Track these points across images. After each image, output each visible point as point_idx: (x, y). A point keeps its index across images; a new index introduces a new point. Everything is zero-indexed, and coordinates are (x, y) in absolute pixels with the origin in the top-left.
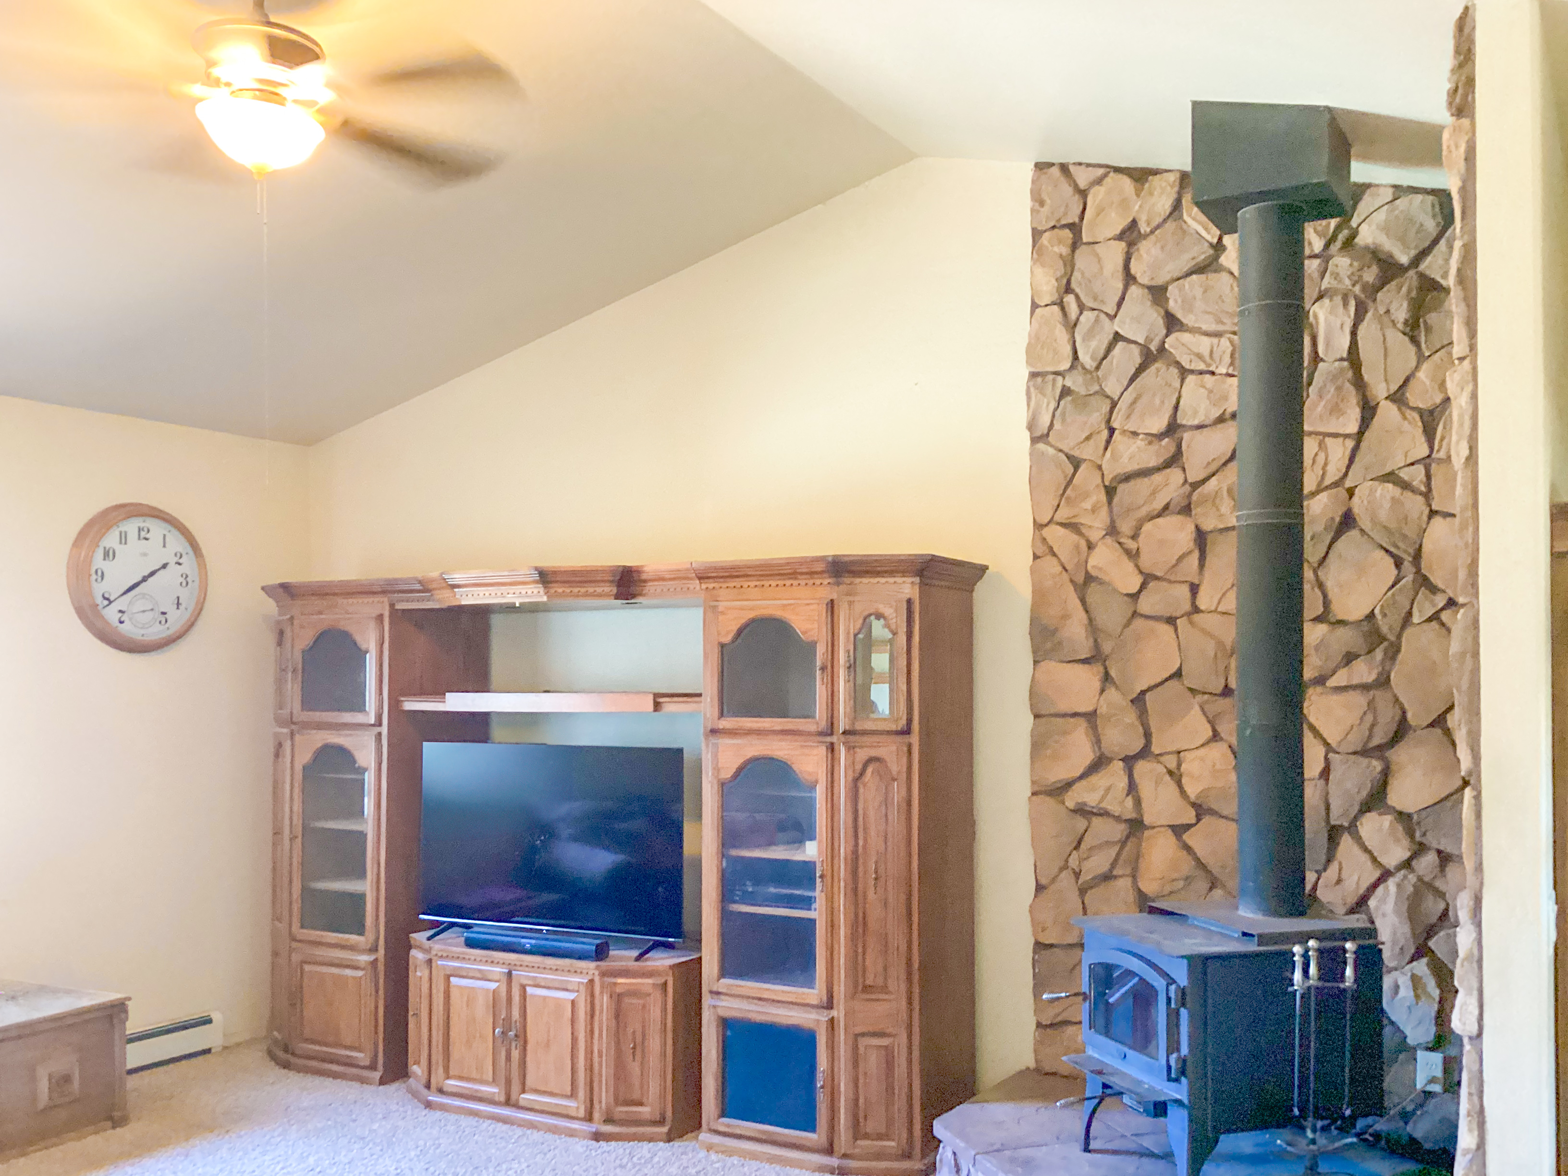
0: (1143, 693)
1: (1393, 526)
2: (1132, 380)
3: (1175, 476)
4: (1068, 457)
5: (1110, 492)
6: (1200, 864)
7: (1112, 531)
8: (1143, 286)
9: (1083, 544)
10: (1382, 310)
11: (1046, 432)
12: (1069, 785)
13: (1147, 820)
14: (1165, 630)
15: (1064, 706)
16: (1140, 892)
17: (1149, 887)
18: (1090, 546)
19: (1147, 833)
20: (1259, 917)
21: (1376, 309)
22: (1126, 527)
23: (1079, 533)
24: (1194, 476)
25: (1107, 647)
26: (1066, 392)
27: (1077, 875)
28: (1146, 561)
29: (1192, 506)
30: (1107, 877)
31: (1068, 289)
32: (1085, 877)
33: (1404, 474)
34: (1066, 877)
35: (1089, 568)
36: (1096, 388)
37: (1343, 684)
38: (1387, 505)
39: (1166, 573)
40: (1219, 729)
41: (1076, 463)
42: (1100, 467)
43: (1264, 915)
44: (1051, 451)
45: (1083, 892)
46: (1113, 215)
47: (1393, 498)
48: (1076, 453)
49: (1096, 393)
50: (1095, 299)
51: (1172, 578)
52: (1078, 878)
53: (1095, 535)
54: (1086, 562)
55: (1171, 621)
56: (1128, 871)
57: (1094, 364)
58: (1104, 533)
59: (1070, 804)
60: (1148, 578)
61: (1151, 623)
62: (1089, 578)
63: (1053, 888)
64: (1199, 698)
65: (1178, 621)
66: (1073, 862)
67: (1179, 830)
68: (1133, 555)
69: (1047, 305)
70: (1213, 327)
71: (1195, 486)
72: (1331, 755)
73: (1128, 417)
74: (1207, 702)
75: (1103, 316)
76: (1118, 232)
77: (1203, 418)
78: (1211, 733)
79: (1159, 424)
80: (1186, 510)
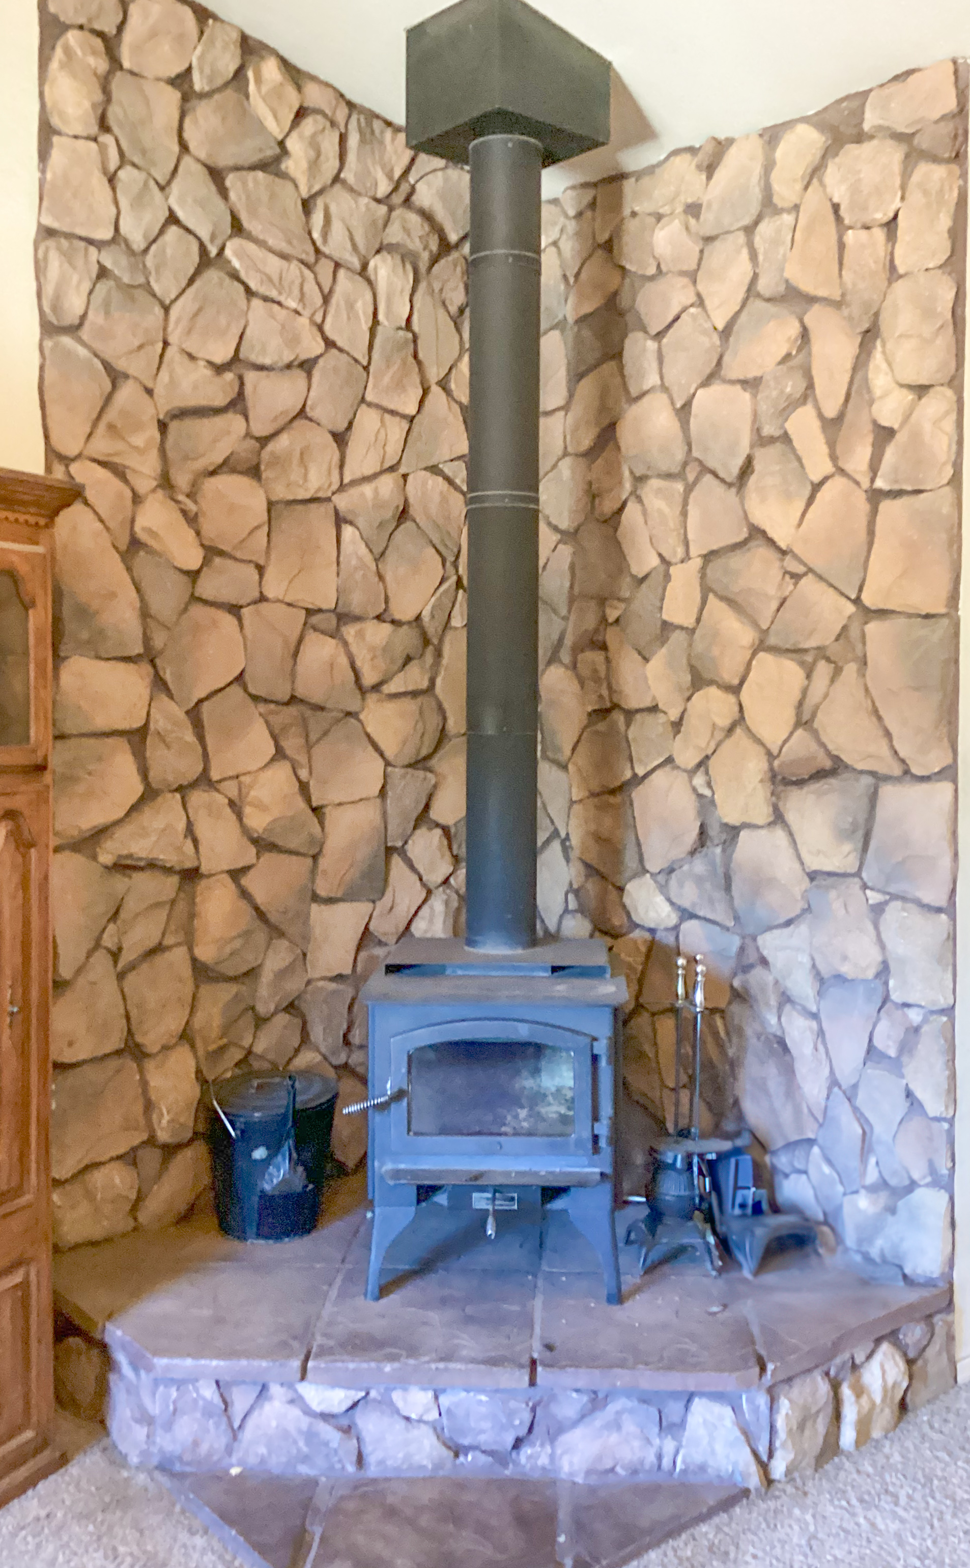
0: (201, 701)
1: (441, 522)
2: (191, 281)
3: (235, 423)
4: (107, 366)
5: (163, 426)
6: (260, 914)
7: (166, 482)
8: (198, 160)
9: (128, 494)
10: (437, 286)
11: (77, 322)
12: (101, 833)
13: (204, 869)
14: (228, 620)
15: (101, 722)
16: (194, 960)
17: (206, 953)
18: (137, 499)
19: (203, 883)
20: (519, 951)
21: (430, 285)
22: (182, 480)
23: (125, 480)
24: (260, 429)
25: (159, 640)
26: (103, 273)
27: (115, 955)
28: (209, 528)
29: (263, 467)
30: (157, 950)
31: (104, 126)
32: (126, 957)
33: (447, 469)
34: (101, 960)
35: (137, 528)
36: (142, 280)
37: (402, 690)
38: (437, 498)
39: (234, 548)
40: (284, 744)
41: (116, 377)
42: (149, 392)
43: (524, 948)
44: (82, 352)
45: (121, 976)
46: (167, 48)
47: (441, 493)
48: (121, 364)
49: (140, 286)
50: (144, 152)
51: (238, 555)
52: (116, 963)
53: (144, 485)
54: (133, 521)
55: (234, 610)
56: (180, 938)
57: (143, 246)
58: (155, 483)
59: (106, 858)
60: (211, 552)
61: (212, 611)
62: (135, 544)
63: (81, 981)
64: (262, 708)
65: (244, 611)
66: (109, 941)
67: (236, 874)
68: (192, 519)
69: (76, 137)
70: (283, 246)
71: (263, 441)
72: (389, 769)
73: (189, 331)
74: (271, 712)
75: (152, 183)
76: (173, 75)
77: (276, 358)
78: (272, 751)
79: (222, 353)
80: (254, 472)
